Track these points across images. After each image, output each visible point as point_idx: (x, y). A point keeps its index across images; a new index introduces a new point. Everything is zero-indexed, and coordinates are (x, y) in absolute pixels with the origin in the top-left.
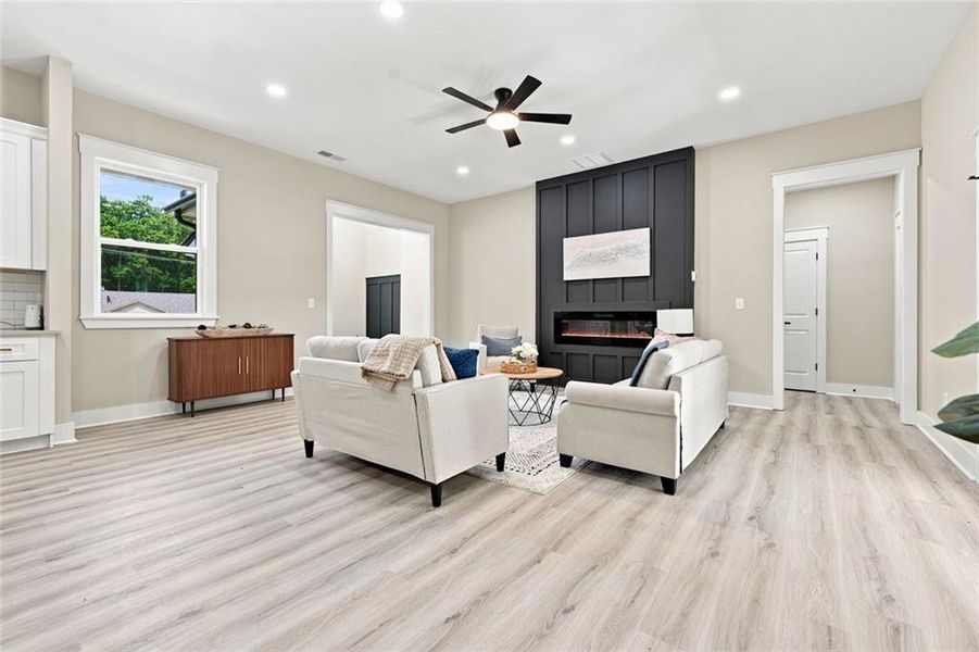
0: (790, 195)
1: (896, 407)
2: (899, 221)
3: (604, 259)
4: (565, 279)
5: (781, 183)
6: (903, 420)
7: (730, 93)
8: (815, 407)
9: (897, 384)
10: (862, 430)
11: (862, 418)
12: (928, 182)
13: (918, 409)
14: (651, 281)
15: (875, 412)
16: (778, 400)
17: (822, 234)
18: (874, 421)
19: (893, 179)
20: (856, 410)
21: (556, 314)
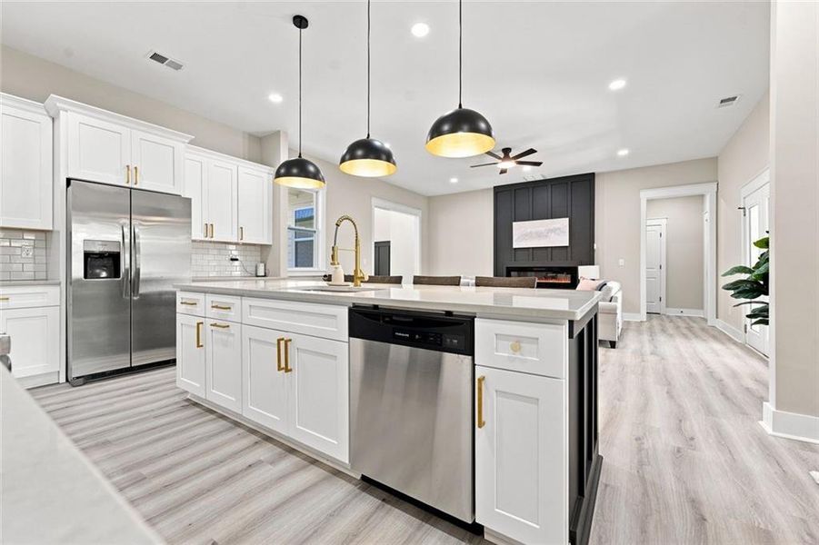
0: (649, 201)
1: (705, 320)
2: (707, 216)
3: (539, 235)
4: (514, 247)
5: (645, 195)
6: (709, 324)
7: (623, 153)
8: (662, 320)
9: (705, 308)
10: (690, 328)
11: (688, 324)
12: (721, 201)
13: (717, 318)
14: (569, 249)
15: (694, 322)
16: (644, 317)
17: (664, 222)
18: (694, 325)
19: (702, 196)
20: (684, 321)
21: (507, 268)
